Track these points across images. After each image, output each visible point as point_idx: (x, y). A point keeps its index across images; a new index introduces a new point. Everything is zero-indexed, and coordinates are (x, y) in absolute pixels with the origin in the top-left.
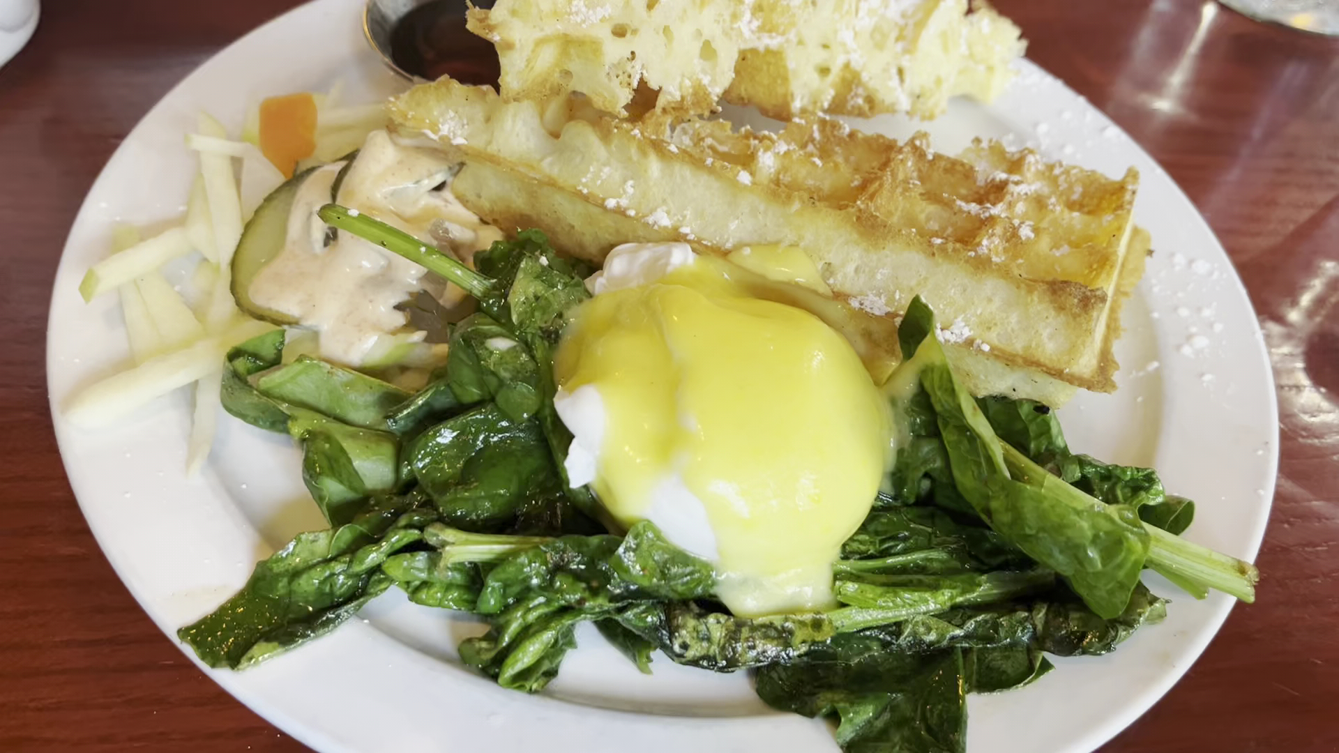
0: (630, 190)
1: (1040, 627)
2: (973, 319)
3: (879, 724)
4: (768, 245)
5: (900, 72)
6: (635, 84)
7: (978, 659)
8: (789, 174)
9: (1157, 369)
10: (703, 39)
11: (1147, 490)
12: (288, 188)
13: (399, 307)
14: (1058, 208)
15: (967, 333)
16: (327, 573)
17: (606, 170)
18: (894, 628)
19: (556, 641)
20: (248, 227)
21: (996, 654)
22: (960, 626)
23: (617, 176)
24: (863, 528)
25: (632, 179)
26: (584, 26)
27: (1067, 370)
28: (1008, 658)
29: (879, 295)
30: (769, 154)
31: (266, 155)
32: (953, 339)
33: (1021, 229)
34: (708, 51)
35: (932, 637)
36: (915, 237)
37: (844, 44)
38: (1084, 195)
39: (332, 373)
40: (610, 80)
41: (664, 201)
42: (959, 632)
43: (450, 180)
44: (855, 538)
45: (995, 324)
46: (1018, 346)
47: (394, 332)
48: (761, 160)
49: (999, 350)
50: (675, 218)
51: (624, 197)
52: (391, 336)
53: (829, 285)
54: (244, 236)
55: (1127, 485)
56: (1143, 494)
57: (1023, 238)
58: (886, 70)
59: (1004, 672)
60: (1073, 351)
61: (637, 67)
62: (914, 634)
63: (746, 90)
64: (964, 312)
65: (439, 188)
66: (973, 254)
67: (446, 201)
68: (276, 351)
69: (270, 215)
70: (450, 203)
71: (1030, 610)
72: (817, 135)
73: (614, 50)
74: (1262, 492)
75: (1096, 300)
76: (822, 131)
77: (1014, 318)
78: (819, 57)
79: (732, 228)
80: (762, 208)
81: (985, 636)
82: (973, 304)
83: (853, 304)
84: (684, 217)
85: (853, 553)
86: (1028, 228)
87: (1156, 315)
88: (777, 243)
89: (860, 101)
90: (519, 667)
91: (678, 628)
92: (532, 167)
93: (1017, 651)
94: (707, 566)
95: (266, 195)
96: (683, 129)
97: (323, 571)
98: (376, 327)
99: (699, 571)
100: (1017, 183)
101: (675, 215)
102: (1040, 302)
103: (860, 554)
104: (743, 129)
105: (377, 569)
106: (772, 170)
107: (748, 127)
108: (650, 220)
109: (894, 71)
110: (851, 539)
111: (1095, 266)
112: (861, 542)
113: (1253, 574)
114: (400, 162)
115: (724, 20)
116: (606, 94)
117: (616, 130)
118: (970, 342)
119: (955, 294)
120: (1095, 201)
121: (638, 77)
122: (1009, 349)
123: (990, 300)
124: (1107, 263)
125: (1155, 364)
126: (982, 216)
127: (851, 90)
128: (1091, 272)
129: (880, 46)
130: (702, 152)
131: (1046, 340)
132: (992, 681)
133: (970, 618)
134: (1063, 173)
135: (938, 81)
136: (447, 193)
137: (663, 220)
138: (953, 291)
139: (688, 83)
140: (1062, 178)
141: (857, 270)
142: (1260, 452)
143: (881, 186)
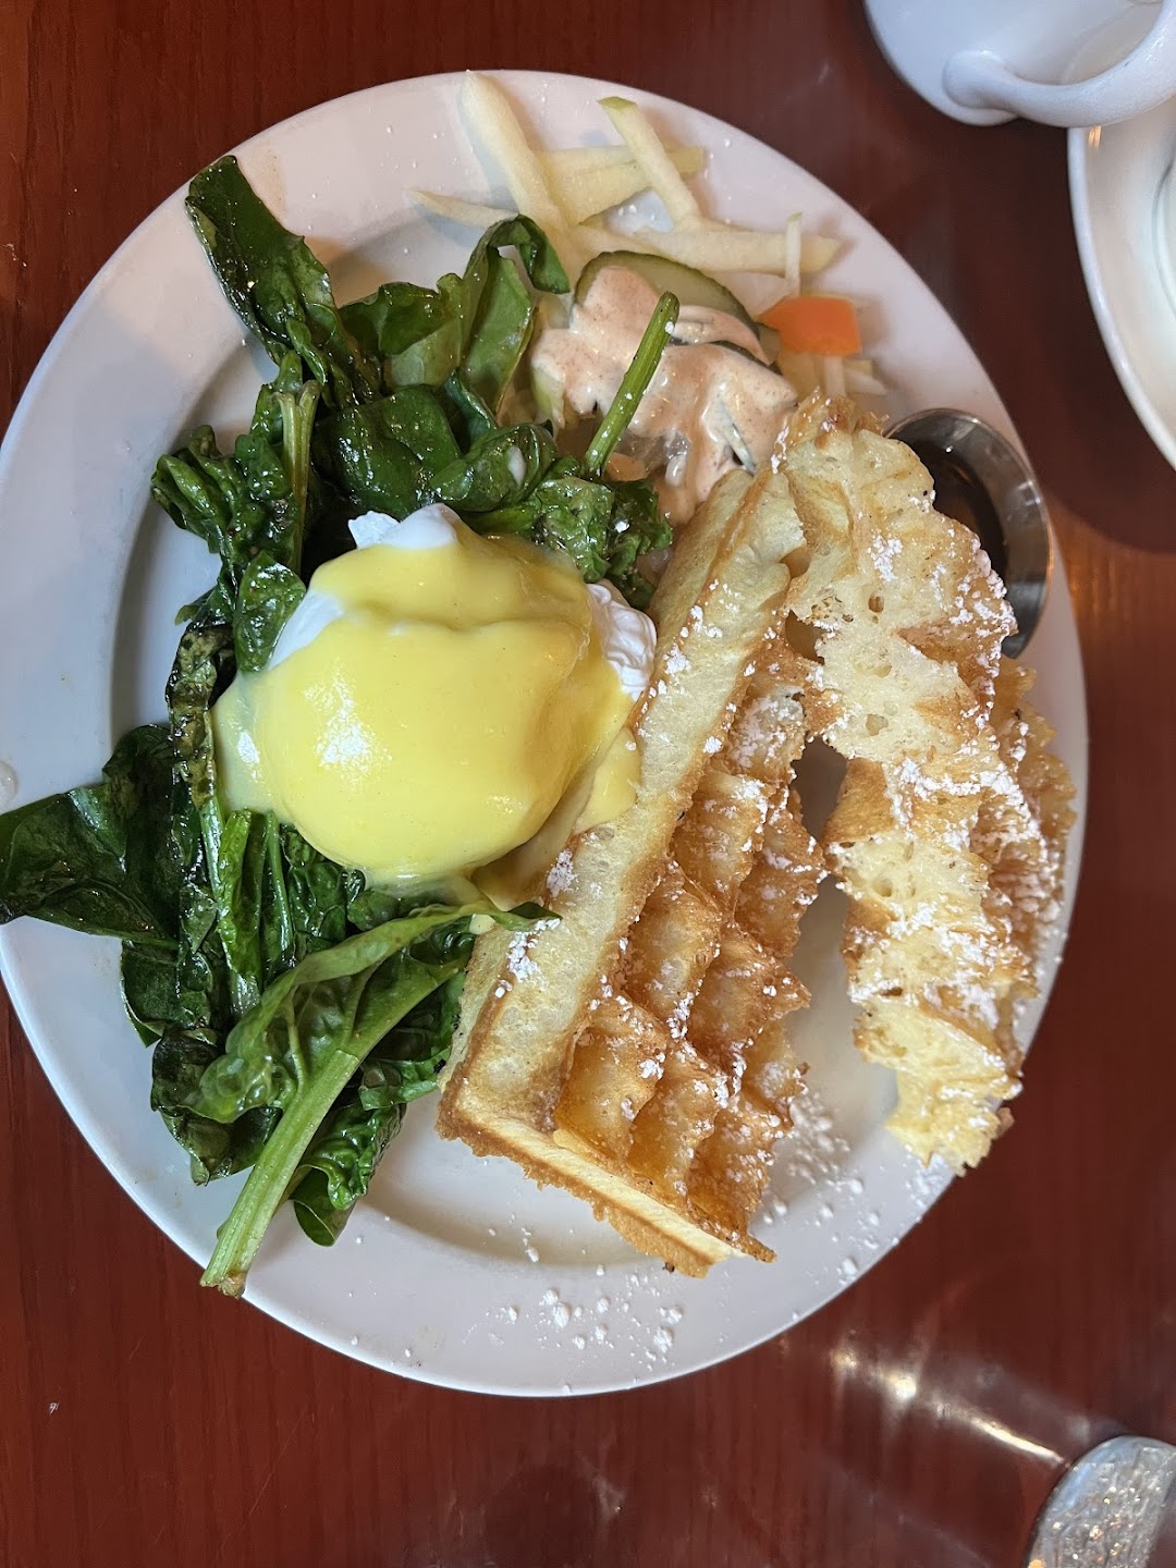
0: (711, 634)
1: (190, 1034)
2: (535, 983)
3: (90, 838)
4: (638, 770)
5: (897, 992)
6: (817, 624)
7: (162, 965)
8: (737, 816)
9: (529, 1259)
10: (887, 717)
11: (345, 1184)
12: (735, 307)
13: (596, 407)
14: (698, 1131)
15: (520, 975)
16: (286, 297)
17: (735, 609)
18: (205, 879)
19: (204, 517)
20: (697, 273)
21: (167, 984)
22: (200, 949)
23: (728, 621)
24: (317, 857)
25: (724, 636)
26: (869, 550)
27: (466, 1082)
28: (161, 996)
29: (573, 885)
30: (757, 792)
31: (783, 300)
32: (514, 958)
33: (652, 1063)
34: (875, 725)
35: (191, 917)
36: (630, 920)
37: (915, 911)
38: (732, 1183)
39: (518, 331)
40: (820, 593)
41: (695, 668)
42: (195, 947)
43: (744, 467)
44: (306, 846)
45: (527, 1007)
46: (500, 1031)
47: (566, 399)
48: (751, 783)
49: (498, 1009)
50: (677, 679)
51: (704, 628)
52: (561, 393)
53: (588, 832)
54: (686, 268)
55: (353, 1163)
56: (339, 1179)
57: (642, 1065)
58: (897, 972)
59: (145, 990)
60: (487, 1090)
61: (836, 624)
62: (196, 899)
63: (855, 794)
64: (544, 973)
65: (737, 459)
66: (604, 980)
67: (721, 464)
68: (550, 285)
69: (707, 291)
70: (719, 469)
71: (211, 1026)
72: (800, 869)
73: (850, 593)
74: (354, 1342)
75: (539, 1115)
76: (804, 875)
77: (531, 1027)
78: (900, 883)
79: (661, 737)
80: (680, 766)
81: (187, 978)
82: (552, 983)
83: (562, 854)
84: (678, 688)
85: (288, 838)
86: (655, 1072)
87: (600, 1272)
88: (641, 782)
89: (858, 941)
90: (176, 474)
91: (205, 636)
92: (742, 534)
93: (168, 1008)
94: (263, 662)
95: (729, 288)
96: (796, 710)
97: (289, 291)
98: (571, 381)
99: (255, 652)
100: (729, 1085)
101: (680, 679)
102: (544, 1054)
103: (286, 846)
104: (792, 771)
105: (290, 346)
106: (740, 797)
107: (794, 776)
108: (675, 652)
109: (896, 983)
110: (304, 842)
111: (603, 1144)
112: (300, 851)
113: (228, 1287)
114: (759, 412)
115: (912, 742)
116: (805, 592)
117: (774, 613)
118: (511, 978)
119: (565, 964)
120: (724, 1197)
121: (826, 626)
122: (497, 1022)
123: (554, 1002)
124: (604, 1156)
125: (534, 1258)
126: (671, 1020)
127: (871, 930)
128: (598, 1141)
129: (924, 965)
130: (770, 729)
131: (503, 1061)
132: (135, 974)
133: (209, 961)
134: (759, 1160)
135: (900, 1051)
136: (729, 465)
137: (675, 665)
138: (568, 962)
139: (834, 697)
140: (753, 1160)
141: (604, 864)
142: (408, 1353)
143: (712, 909)
